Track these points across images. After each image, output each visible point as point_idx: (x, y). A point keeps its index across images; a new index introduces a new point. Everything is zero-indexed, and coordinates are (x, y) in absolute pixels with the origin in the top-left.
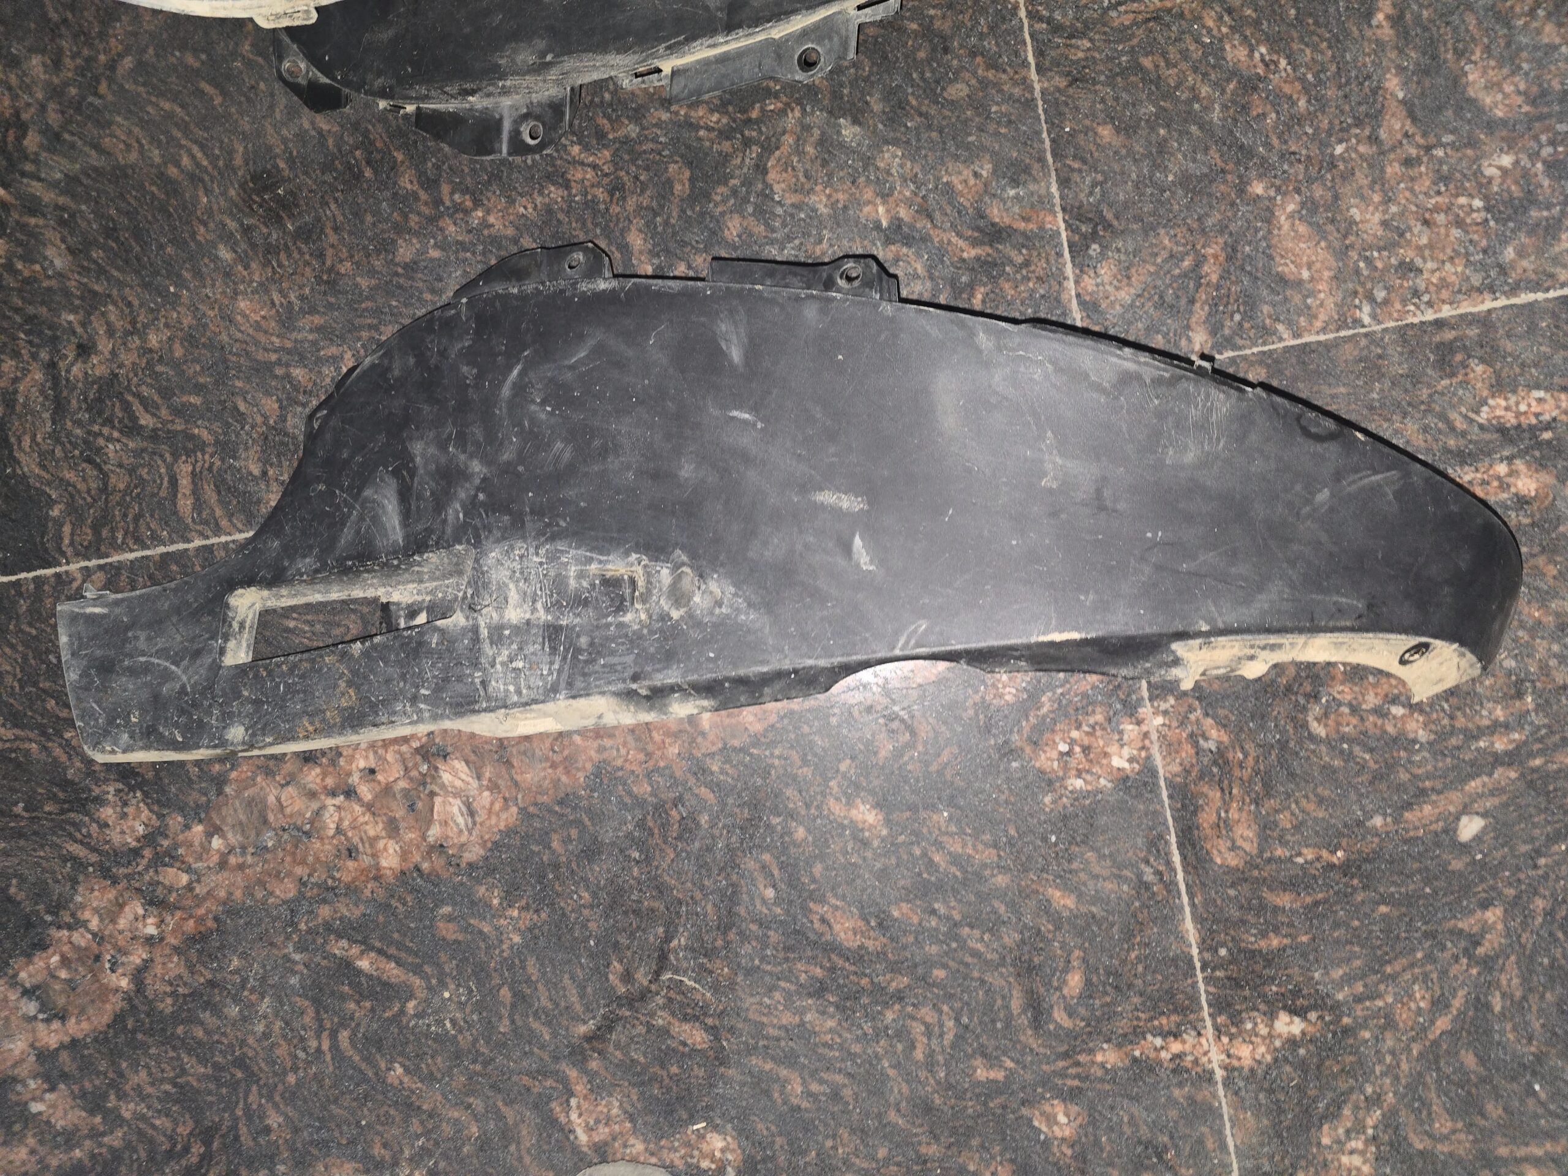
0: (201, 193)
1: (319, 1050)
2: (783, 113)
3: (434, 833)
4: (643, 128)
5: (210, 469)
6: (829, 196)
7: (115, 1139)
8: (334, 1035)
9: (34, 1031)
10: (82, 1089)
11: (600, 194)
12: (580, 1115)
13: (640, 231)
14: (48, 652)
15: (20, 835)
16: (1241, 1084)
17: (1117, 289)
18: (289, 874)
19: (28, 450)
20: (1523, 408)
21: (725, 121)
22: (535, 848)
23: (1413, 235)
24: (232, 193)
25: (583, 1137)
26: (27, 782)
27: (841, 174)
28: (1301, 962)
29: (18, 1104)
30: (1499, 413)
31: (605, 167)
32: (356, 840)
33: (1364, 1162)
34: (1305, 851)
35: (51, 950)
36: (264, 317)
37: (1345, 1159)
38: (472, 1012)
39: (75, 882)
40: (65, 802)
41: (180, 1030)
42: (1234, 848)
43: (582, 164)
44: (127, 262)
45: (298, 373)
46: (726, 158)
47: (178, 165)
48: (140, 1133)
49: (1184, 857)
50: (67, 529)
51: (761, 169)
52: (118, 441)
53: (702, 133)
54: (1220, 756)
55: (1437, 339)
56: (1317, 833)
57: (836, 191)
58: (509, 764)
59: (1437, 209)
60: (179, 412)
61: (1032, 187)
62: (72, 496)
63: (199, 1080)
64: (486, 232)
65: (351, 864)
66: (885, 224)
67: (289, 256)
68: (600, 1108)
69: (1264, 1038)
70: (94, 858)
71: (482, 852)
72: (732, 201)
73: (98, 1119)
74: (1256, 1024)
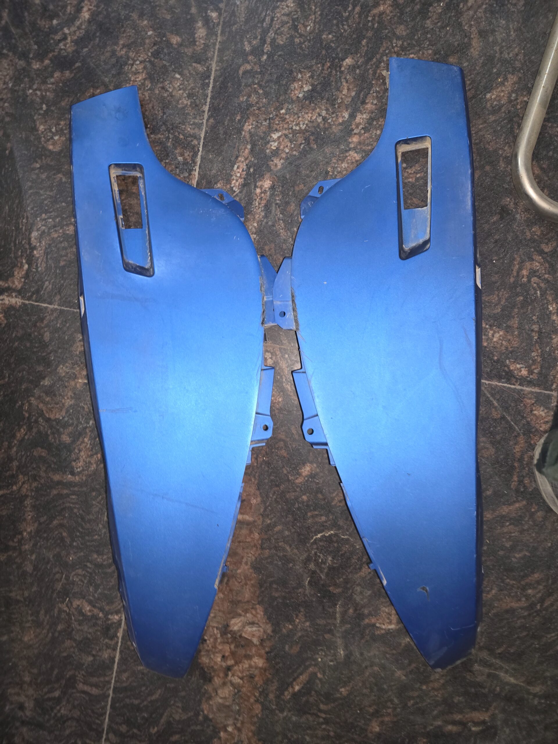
1: (324, 719)
2: (30, 405)
3: (255, 641)
4: (16, 459)
6: (68, 398)
8: (320, 711)
11: (35, 484)
12: (384, 624)
13: (54, 475)
18: (252, 705)
20: (238, 175)
21: (25, 427)
22: (275, 603)
25: (392, 627)
27: (61, 391)
30: (237, 184)
31: (25, 479)
32: (248, 673)
33: (499, 333)
36: (34, 633)
37: (495, 340)
38: (330, 652)
43: (21, 487)
45: (59, 628)
46: (39, 432)
51: (48, 420)
52: (61, 708)
53: (26, 437)
57: (67, 395)
58: (239, 602)
64: (33, 534)
65: (256, 679)
68: (384, 616)
71: (270, 625)
72: (56, 436)
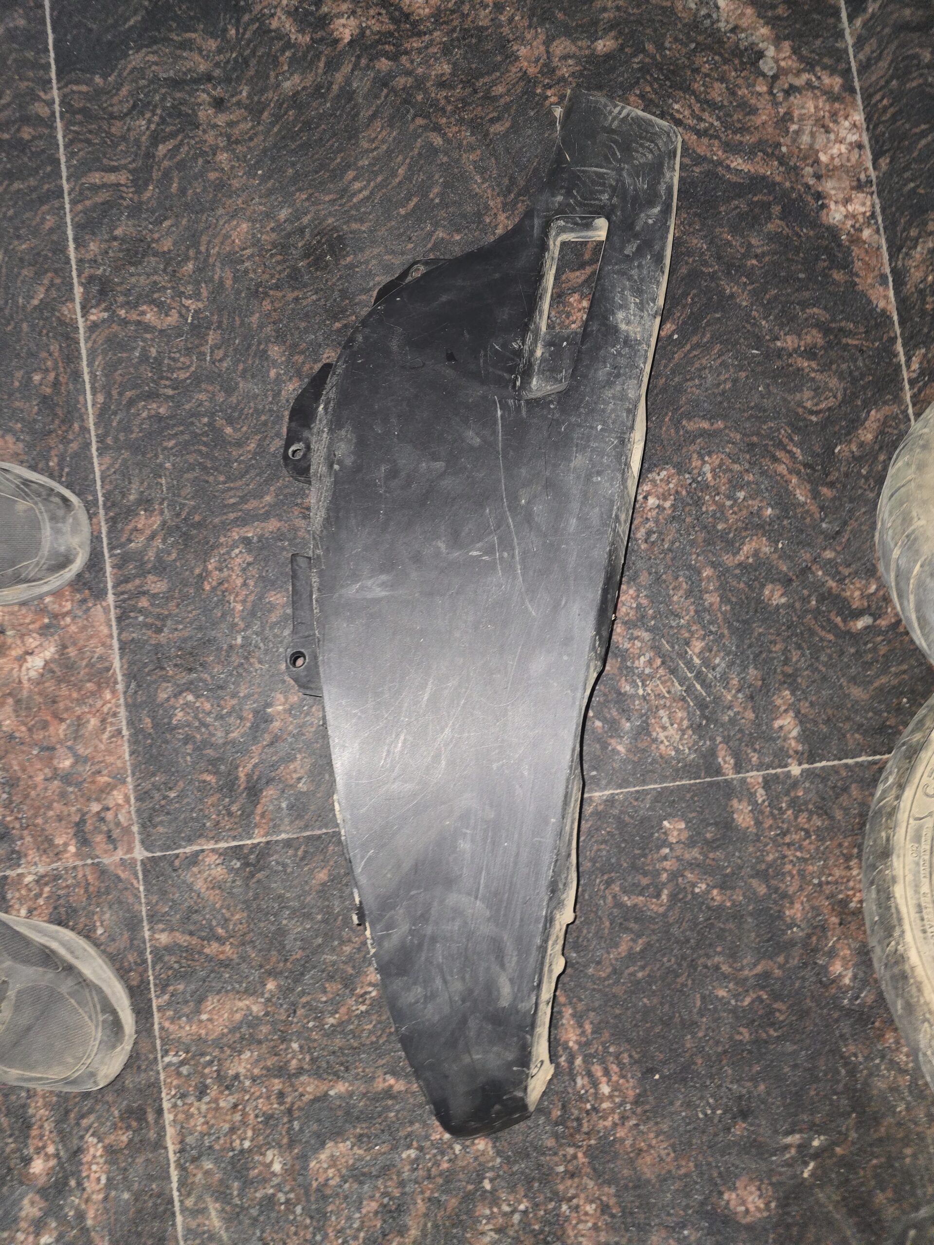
0: (331, 197)
5: (121, 197)
17: (206, 879)
19: (147, 58)
23: (228, 1096)
24: (330, 220)
44: (283, 138)
47: (355, 179)
50: (84, 88)
55: (149, 1110)
59: (244, 1115)
60: (167, 175)
61: (287, 821)
62: (110, 91)
66: (269, 710)
67: (278, 263)
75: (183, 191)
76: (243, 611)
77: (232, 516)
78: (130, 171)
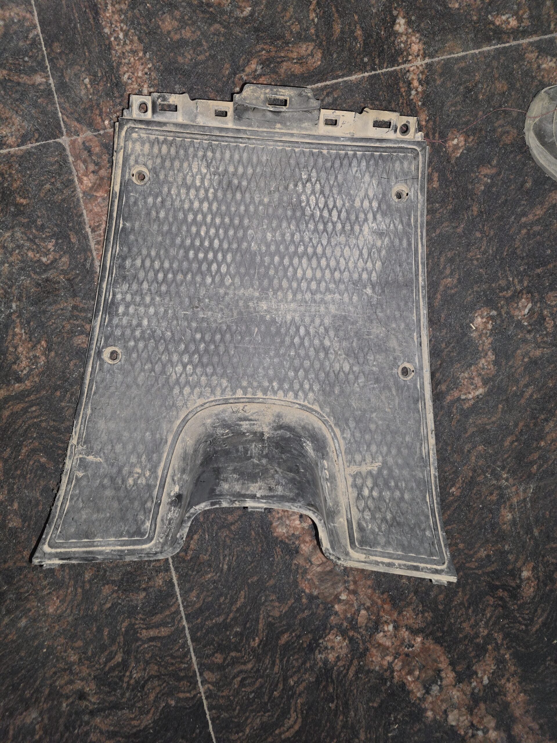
5: (144, 620)
7: (499, 637)
9: (447, 686)
10: (475, 657)
12: (470, 393)
14: (248, 698)
15: (346, 704)
16: (431, 49)
19: (139, 722)
25: (481, 391)
26: (318, 703)
28: (368, 19)
29: (485, 690)
34: (311, 18)
35: (405, 681)
36: (58, 598)
39: (369, 671)
40: (327, 681)
41: (441, 607)
42: (312, 55)
44: (31, 677)
45: (87, 576)
48: (494, 624)
49: (318, 81)
50: (181, 695)
52: (131, 672)
54: (265, 63)
56: (301, 11)
60: (113, 640)
62: (163, 695)
63: (466, 595)
67: (22, 587)
68: (465, 383)
69: (408, 38)
70: (355, 662)
73: (490, 647)
74: (401, 42)
75: (100, 630)
76: (14, 328)
77: (32, 397)
78: (140, 639)
